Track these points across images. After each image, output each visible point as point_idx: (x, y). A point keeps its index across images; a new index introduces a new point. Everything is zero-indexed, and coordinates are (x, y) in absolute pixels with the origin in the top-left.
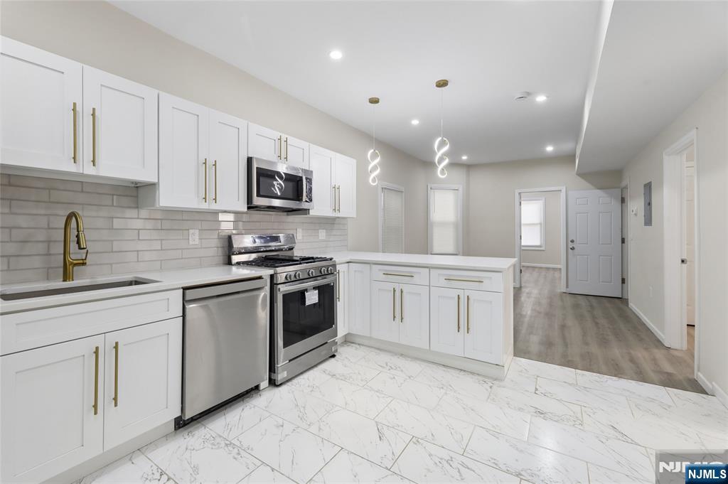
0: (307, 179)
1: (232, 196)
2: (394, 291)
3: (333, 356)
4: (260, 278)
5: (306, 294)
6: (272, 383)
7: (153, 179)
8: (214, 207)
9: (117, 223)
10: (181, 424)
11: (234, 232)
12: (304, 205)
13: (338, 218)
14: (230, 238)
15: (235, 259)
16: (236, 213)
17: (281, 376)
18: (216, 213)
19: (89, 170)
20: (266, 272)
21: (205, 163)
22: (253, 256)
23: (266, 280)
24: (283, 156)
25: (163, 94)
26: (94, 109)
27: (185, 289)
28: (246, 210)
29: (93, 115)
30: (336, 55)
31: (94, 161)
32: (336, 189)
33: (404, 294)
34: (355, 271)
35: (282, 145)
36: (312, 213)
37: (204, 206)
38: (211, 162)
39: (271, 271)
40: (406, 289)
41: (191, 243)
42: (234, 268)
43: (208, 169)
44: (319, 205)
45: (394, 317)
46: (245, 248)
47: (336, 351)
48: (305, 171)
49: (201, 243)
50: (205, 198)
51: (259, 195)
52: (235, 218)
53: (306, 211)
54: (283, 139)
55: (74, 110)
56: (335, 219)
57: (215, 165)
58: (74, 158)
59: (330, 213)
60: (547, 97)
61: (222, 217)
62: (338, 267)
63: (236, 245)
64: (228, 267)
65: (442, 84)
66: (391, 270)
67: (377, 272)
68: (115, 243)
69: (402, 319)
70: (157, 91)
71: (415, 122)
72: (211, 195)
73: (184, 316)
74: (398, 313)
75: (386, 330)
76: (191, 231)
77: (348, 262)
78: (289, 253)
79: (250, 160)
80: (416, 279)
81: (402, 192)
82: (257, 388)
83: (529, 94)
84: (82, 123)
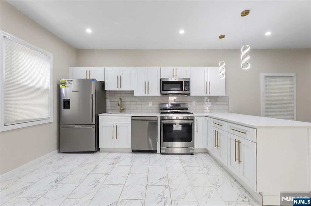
0: (185, 81)
2: (216, 132)
3: (192, 154)
4: (156, 117)
6: (160, 153)
7: (133, 89)
15: (161, 111)
17: (162, 151)
22: (169, 111)
24: (175, 75)
26: (121, 76)
27: (132, 117)
28: (160, 95)
30: (182, 32)
31: (121, 87)
33: (219, 134)
36: (191, 95)
37: (146, 95)
38: (147, 82)
41: (150, 105)
44: (194, 92)
45: (216, 145)
49: (153, 106)
50: (146, 93)
51: (163, 90)
53: (188, 95)
54: (175, 69)
55: (117, 77)
58: (117, 87)
63: (162, 107)
68: (131, 105)
69: (218, 147)
70: (133, 67)
76: (150, 102)
77: (206, 116)
78: (186, 110)
79: (161, 79)
80: (223, 127)
84: (119, 79)
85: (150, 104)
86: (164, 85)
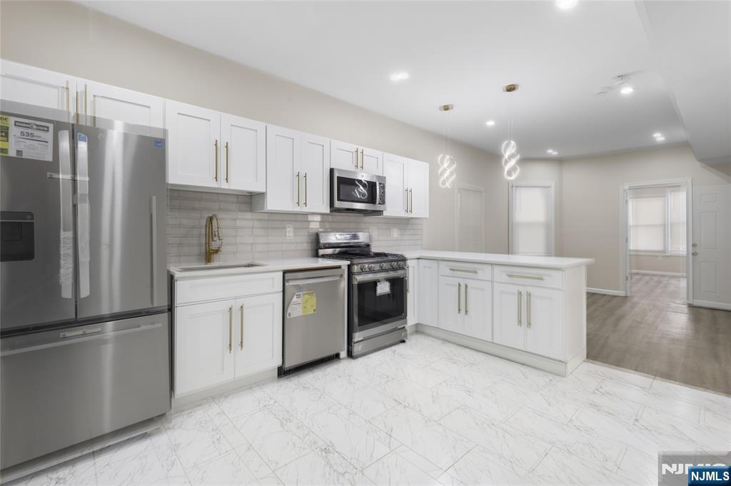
0: (380, 184)
1: (318, 202)
2: (459, 285)
3: (403, 341)
4: (339, 267)
5: (378, 284)
6: (350, 355)
7: (263, 190)
8: (305, 210)
9: (239, 223)
10: (283, 372)
11: (321, 230)
12: (378, 207)
13: (412, 218)
14: (317, 236)
15: (321, 252)
16: (322, 214)
17: (357, 349)
18: (306, 214)
19: (224, 186)
20: (344, 263)
21: (298, 176)
22: (338, 250)
23: (344, 270)
24: (360, 165)
25: (269, 126)
26: (227, 143)
27: (285, 272)
28: (329, 212)
29: (227, 147)
31: (227, 179)
32: (408, 192)
33: (469, 289)
34: (424, 267)
35: (358, 157)
36: (385, 214)
37: (297, 209)
38: (302, 175)
39: (349, 263)
40: (471, 283)
41: (288, 237)
42: (320, 260)
43: (301, 180)
44: (393, 207)
45: (459, 310)
46: (329, 244)
47: (406, 336)
48: (379, 177)
49: (295, 239)
50: (298, 203)
51: (339, 200)
52: (322, 218)
53: (379, 212)
54: (360, 151)
55: (216, 145)
56: (409, 219)
57: (305, 177)
58: (216, 178)
59: (403, 214)
60: (634, 89)
61: (310, 218)
62: (409, 263)
63: (323, 241)
64: (315, 259)
65: (511, 89)
66: (456, 267)
67: (445, 268)
68: (237, 238)
69: (466, 312)
70: (265, 124)
71: (491, 123)
72: (302, 201)
73: (284, 291)
74: (463, 306)
75: (452, 322)
76: (287, 229)
77: (418, 259)
78: (366, 249)
79: (332, 171)
80: (481, 275)
81: (481, 192)
82: (337, 356)
83: (610, 88)
84: (221, 153)
85: (290, 231)
86: (341, 186)
